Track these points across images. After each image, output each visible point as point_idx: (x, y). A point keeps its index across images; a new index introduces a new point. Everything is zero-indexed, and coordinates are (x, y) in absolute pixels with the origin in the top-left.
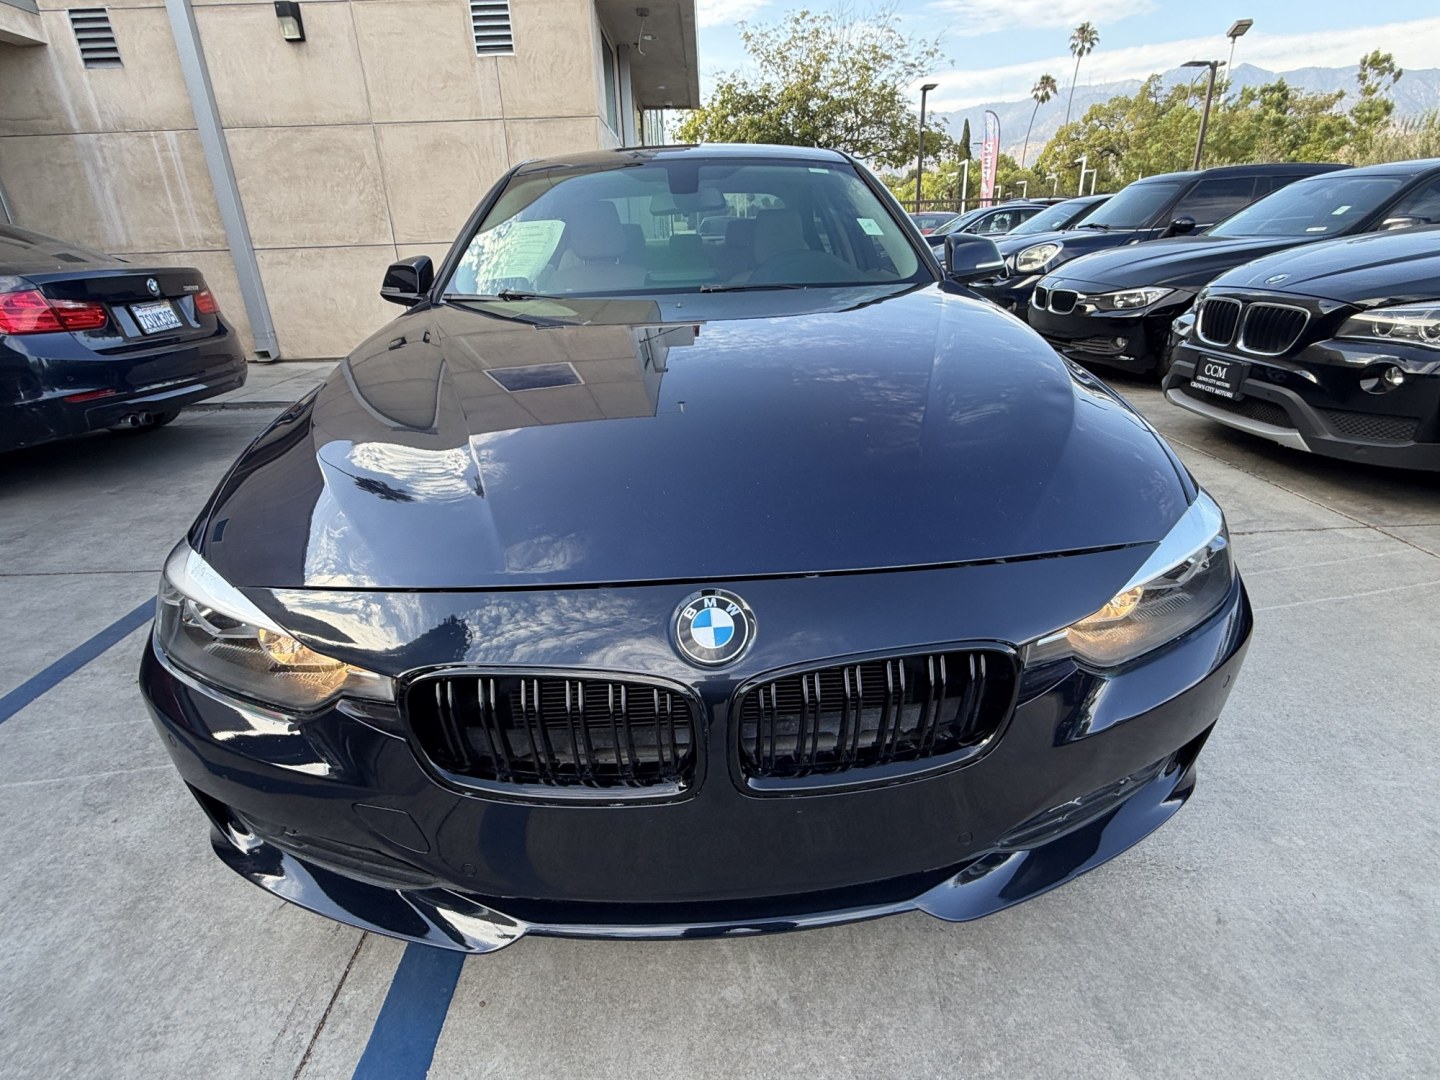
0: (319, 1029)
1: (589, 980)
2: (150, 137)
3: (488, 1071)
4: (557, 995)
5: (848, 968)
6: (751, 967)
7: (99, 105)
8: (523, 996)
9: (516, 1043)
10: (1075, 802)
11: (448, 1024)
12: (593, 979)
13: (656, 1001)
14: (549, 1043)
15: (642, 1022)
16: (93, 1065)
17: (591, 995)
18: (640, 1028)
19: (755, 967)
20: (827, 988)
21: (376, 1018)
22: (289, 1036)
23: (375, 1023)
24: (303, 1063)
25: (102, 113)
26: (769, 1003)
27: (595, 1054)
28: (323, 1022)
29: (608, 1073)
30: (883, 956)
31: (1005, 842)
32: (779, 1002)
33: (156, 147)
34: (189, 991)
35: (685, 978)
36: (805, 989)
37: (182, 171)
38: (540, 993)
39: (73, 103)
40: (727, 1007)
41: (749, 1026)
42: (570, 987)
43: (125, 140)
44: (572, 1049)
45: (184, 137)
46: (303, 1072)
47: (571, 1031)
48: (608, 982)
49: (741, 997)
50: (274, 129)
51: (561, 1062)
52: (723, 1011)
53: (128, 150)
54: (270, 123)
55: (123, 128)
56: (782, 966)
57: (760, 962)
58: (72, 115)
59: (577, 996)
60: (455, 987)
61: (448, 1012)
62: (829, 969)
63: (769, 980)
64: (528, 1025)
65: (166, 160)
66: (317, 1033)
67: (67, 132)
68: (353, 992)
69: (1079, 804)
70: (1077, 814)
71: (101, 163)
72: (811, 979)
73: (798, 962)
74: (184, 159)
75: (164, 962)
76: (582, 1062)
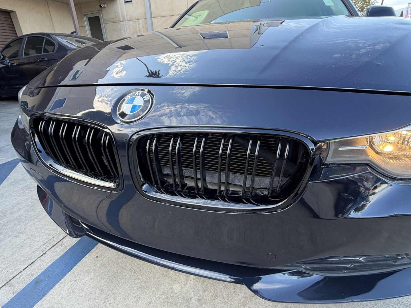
0: (53, 247)
1: (132, 262)
2: (136, 21)
3: (84, 281)
4: (119, 263)
5: (228, 297)
6: (189, 280)
7: (126, 14)
8: (109, 259)
9: (97, 274)
10: (361, 259)
11: (84, 259)
12: (133, 262)
13: (148, 279)
14: (106, 279)
15: (139, 285)
16: (3, 236)
17: (129, 267)
18: (137, 287)
19: (190, 280)
20: (215, 302)
21: (68, 249)
22: (45, 246)
23: (66, 251)
24: (42, 255)
25: (127, 16)
26: (188, 298)
27: (117, 290)
28: (55, 245)
29: (117, 299)
30: (246, 298)
31: (308, 267)
32: (192, 299)
33: (137, 24)
34: (34, 224)
35: (163, 274)
36: (205, 298)
37: (142, 30)
38: (115, 260)
39: (121, 13)
40: (172, 292)
41: (176, 304)
42: (125, 262)
43: (131, 23)
44: (112, 284)
45: (143, 21)
46: (40, 258)
47: (116, 278)
48: (137, 265)
49: (179, 290)
50: (164, 17)
51: (106, 287)
52: (170, 293)
53: (131, 25)
54: (163, 15)
55: (131, 19)
56: (202, 284)
57: (193, 279)
58: (121, 17)
59: (125, 266)
60: (93, 248)
61: (86, 256)
62: (220, 294)
63: (193, 288)
64: (105, 270)
65: (139, 27)
66: (52, 248)
67: (120, 21)
68: (68, 239)
69: (363, 261)
70: (362, 267)
71: (125, 29)
72: (210, 294)
73: (208, 285)
74: (143, 27)
75: (36, 214)
76: (112, 291)
